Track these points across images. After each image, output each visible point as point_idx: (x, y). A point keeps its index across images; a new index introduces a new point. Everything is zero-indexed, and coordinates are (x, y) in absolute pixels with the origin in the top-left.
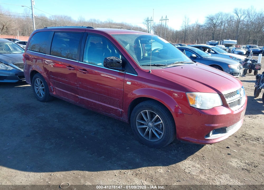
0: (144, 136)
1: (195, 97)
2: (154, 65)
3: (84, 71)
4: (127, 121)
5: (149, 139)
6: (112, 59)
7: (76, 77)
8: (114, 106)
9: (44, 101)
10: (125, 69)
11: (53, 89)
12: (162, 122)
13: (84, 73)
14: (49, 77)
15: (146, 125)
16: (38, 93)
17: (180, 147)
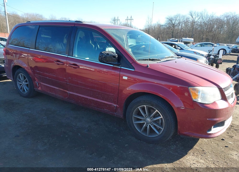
0: (142, 132)
1: (198, 91)
2: (150, 60)
3: (74, 66)
4: (122, 116)
5: (147, 135)
6: (108, 53)
7: (65, 72)
8: (108, 102)
9: (27, 96)
10: (120, 63)
11: (38, 84)
12: (162, 117)
13: (74, 68)
14: (34, 72)
15: (144, 120)
16: (21, 88)
17: (178, 141)
